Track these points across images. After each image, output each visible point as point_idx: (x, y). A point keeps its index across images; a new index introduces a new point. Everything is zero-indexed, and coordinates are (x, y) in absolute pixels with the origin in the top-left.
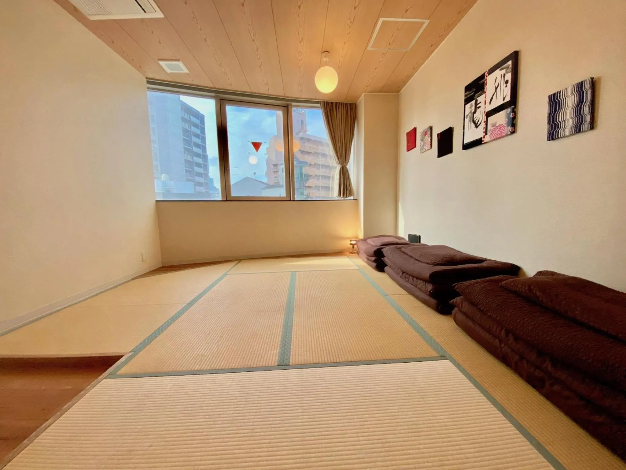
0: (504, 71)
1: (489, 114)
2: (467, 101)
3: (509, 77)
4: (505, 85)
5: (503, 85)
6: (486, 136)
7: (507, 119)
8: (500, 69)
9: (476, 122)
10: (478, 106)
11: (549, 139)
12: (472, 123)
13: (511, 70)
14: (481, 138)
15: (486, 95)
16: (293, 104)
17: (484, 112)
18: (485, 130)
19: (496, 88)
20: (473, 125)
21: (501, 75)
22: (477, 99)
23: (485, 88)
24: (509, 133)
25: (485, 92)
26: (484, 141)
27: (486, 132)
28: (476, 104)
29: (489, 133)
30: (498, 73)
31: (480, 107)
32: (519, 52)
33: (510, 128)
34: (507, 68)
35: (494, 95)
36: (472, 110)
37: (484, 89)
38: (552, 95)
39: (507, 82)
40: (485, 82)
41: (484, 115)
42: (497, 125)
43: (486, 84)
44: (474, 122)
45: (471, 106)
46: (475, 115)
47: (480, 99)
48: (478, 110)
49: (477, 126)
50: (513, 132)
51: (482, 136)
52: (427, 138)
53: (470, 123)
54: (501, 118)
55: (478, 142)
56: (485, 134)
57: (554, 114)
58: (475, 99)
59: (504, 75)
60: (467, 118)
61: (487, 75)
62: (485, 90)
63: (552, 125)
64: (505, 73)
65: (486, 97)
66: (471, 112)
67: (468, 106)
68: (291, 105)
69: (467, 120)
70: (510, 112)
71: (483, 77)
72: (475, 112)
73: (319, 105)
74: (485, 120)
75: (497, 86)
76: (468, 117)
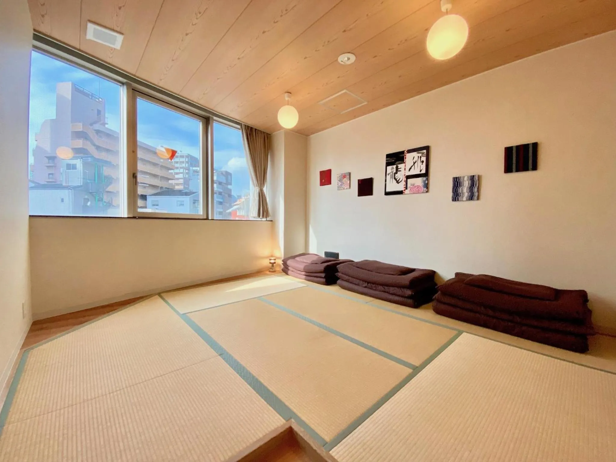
0: (420, 155)
1: (408, 177)
2: (388, 164)
3: (424, 159)
4: (421, 163)
5: (419, 163)
6: (406, 190)
7: (423, 183)
8: (417, 152)
9: (398, 180)
10: (399, 170)
11: (453, 200)
12: (394, 180)
13: (425, 155)
14: (402, 191)
15: (405, 165)
16: (215, 118)
17: (404, 175)
18: (405, 186)
19: (414, 163)
20: (395, 181)
21: (418, 157)
22: (398, 165)
23: (405, 160)
24: (425, 192)
25: (404, 163)
26: (404, 193)
27: (406, 188)
28: (397, 168)
29: (409, 189)
30: (415, 154)
31: (400, 171)
32: (430, 147)
33: (425, 189)
34: (423, 153)
35: (412, 166)
36: (393, 171)
37: (403, 160)
38: (455, 177)
39: (423, 162)
40: (405, 157)
41: (404, 177)
42: (415, 185)
43: (406, 159)
44: (396, 179)
45: (393, 168)
46: (396, 175)
47: (400, 166)
48: (398, 173)
49: (398, 182)
50: (427, 192)
51: (403, 190)
52: (347, 180)
53: (391, 179)
54: (419, 181)
55: (400, 193)
56: (405, 189)
57: (456, 188)
58: (395, 165)
59: (421, 157)
60: (388, 175)
61: (407, 153)
62: (405, 161)
63: (455, 194)
64: (421, 156)
65: (405, 166)
66: (392, 172)
67: (389, 168)
68: (213, 118)
69: (388, 177)
70: (426, 180)
71: (403, 152)
72: (396, 173)
73: (239, 127)
74: (405, 180)
75: (415, 162)
76: (390, 175)
